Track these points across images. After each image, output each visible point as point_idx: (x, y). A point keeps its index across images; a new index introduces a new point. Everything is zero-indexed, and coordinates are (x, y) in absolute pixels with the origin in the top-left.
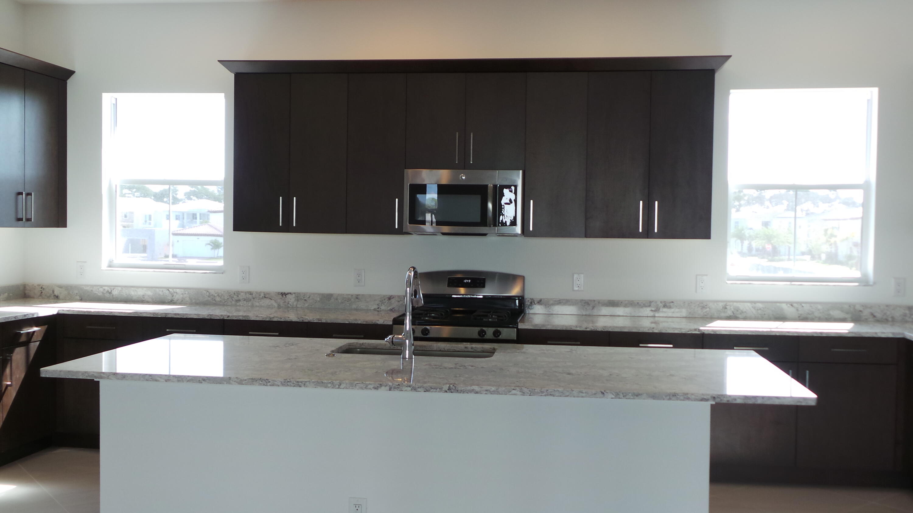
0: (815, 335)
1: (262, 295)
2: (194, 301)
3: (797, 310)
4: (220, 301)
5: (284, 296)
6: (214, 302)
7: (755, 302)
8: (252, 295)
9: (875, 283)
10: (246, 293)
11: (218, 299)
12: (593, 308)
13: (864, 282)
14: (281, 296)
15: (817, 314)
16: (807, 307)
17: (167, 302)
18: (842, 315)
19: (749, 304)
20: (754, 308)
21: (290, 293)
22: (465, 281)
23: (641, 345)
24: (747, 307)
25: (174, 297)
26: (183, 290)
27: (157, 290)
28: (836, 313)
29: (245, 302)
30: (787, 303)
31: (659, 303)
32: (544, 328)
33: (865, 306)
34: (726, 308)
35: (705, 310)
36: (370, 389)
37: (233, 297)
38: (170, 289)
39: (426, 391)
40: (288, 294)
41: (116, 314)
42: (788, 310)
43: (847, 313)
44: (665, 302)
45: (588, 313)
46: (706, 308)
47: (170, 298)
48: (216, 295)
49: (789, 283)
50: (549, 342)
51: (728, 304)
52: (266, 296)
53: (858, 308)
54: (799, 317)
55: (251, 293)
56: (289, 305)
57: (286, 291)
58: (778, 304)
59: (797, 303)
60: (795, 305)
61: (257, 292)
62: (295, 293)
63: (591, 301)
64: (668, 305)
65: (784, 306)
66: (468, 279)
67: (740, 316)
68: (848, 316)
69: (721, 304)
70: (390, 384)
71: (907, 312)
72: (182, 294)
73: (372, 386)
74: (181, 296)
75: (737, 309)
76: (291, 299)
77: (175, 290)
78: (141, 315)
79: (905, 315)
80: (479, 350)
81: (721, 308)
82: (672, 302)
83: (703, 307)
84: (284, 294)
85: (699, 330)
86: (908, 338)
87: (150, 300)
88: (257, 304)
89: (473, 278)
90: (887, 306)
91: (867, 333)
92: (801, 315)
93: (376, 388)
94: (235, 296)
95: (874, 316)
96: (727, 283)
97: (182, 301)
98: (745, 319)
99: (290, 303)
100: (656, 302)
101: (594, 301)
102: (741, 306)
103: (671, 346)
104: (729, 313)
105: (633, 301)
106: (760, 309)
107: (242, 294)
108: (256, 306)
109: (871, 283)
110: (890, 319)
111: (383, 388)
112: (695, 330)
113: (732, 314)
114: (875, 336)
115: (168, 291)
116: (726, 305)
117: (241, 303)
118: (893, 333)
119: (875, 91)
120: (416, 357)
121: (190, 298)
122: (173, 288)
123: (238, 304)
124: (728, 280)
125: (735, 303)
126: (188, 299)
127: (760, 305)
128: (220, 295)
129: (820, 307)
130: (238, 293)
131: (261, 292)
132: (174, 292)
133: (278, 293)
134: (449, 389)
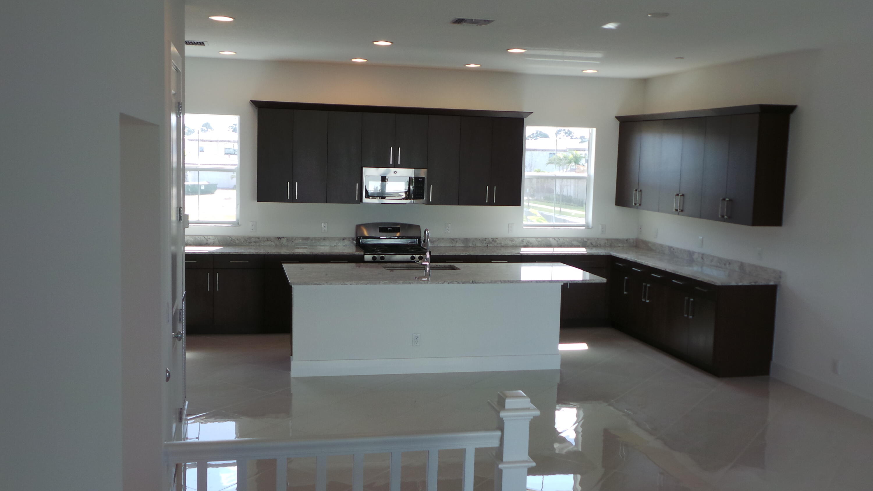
0: (573, 254)
1: (266, 239)
2: (221, 243)
3: (557, 242)
4: (239, 243)
5: (279, 239)
6: (235, 244)
7: (537, 238)
8: (259, 239)
9: (592, 227)
10: (256, 238)
11: (237, 242)
12: (456, 242)
13: (587, 226)
14: (277, 239)
15: (566, 243)
16: (561, 240)
17: (203, 244)
18: (578, 244)
19: (534, 239)
20: (537, 241)
21: (283, 238)
22: (389, 229)
23: (492, 262)
24: (533, 241)
25: (208, 241)
26: (214, 237)
27: (197, 237)
28: (575, 243)
29: (255, 243)
30: (552, 238)
31: (490, 239)
32: (444, 254)
33: (588, 239)
34: (523, 241)
35: (513, 243)
36: (440, 284)
37: (247, 240)
38: (205, 237)
39: (463, 283)
40: (282, 238)
41: (197, 254)
42: (553, 242)
43: (580, 243)
44: (493, 238)
45: (453, 245)
46: (514, 241)
47: (205, 242)
48: (236, 239)
49: (553, 228)
50: (447, 262)
51: (524, 239)
52: (268, 239)
53: (585, 240)
54: (558, 245)
55: (258, 238)
56: (282, 245)
57: (281, 236)
58: (548, 239)
59: (557, 238)
60: (556, 239)
61: (262, 238)
62: (286, 237)
63: (455, 238)
64: (494, 240)
65: (551, 239)
66: (390, 227)
67: (529, 245)
68: (581, 244)
69: (521, 239)
70: (448, 281)
71: (606, 242)
72: (214, 239)
73: (441, 282)
74: (213, 241)
75: (528, 242)
76: (284, 241)
77: (208, 237)
78: (213, 254)
79: (605, 243)
80: (443, 266)
81: (521, 241)
82: (497, 238)
83: (512, 241)
84: (279, 238)
85: (520, 253)
86: (613, 255)
87: (192, 243)
88: (263, 244)
89: (393, 227)
90: (598, 239)
91: (595, 253)
92: (559, 244)
93: (443, 283)
94: (248, 240)
95: (592, 244)
96: (523, 228)
97: (213, 244)
98: (533, 246)
99: (283, 243)
100: (489, 238)
101: (457, 238)
102: (531, 240)
103: (507, 262)
104: (525, 244)
105: (477, 238)
106: (540, 241)
107: (253, 238)
108: (262, 246)
109: (591, 227)
110: (599, 245)
111: (446, 283)
112: (518, 253)
113: (526, 244)
114: (598, 254)
115: (204, 238)
116: (523, 240)
117: (252, 244)
118: (606, 253)
119: (594, 130)
120: (432, 270)
121: (219, 242)
122: (207, 236)
123: (250, 244)
124: (524, 226)
125: (527, 239)
126: (217, 242)
127: (539, 239)
128: (239, 239)
129: (568, 240)
130: (250, 238)
131: (265, 237)
132: (208, 238)
133: (276, 238)
134: (472, 282)
